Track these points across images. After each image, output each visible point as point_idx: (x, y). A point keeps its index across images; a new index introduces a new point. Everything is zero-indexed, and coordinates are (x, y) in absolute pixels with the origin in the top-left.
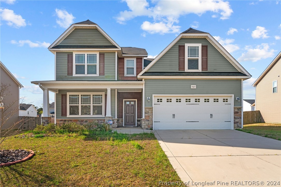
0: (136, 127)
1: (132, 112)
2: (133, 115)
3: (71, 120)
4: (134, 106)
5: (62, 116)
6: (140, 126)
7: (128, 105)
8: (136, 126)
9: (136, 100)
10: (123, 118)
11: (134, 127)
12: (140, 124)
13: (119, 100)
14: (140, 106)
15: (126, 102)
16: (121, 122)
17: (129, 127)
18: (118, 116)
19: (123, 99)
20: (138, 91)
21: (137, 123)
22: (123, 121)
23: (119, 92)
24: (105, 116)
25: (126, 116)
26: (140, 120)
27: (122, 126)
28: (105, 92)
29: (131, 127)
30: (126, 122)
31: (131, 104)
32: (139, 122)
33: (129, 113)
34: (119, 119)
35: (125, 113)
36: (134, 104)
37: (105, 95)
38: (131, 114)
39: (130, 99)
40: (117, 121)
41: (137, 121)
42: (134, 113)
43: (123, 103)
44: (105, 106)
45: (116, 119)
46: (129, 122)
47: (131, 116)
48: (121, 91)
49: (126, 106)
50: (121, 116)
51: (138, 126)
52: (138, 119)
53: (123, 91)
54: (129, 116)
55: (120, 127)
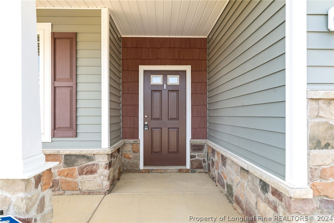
0: (187, 171)
1: (173, 114)
2: (174, 123)
6: (202, 168)
8: (188, 166)
9: (188, 68)
10: (138, 138)
11: (180, 171)
12: (201, 159)
13: (123, 68)
14: (203, 91)
15: (152, 76)
16: (130, 151)
17: (161, 173)
18: (121, 129)
19: (140, 66)
20: (195, 36)
21: (193, 156)
22: (137, 148)
23: (123, 36)
24: (53, 136)
25: (152, 128)
26: (201, 145)
27: (133, 169)
28: (52, 25)
29: (168, 171)
30: (152, 151)
31: (168, 84)
32: (199, 153)
33: (161, 120)
34: (122, 142)
35: (146, 116)
36: (179, 84)
37: (55, 39)
38: (168, 120)
39: (165, 66)
40: (110, 160)
41: (193, 148)
42: (178, 120)
43: (138, 82)
44: (55, 88)
45: (107, 152)
46: (160, 152)
47: (169, 128)
48: (131, 35)
49: (152, 91)
50: (132, 129)
51: (195, 167)
52: (193, 142)
53: (137, 35)
54: (161, 128)
55: (129, 172)
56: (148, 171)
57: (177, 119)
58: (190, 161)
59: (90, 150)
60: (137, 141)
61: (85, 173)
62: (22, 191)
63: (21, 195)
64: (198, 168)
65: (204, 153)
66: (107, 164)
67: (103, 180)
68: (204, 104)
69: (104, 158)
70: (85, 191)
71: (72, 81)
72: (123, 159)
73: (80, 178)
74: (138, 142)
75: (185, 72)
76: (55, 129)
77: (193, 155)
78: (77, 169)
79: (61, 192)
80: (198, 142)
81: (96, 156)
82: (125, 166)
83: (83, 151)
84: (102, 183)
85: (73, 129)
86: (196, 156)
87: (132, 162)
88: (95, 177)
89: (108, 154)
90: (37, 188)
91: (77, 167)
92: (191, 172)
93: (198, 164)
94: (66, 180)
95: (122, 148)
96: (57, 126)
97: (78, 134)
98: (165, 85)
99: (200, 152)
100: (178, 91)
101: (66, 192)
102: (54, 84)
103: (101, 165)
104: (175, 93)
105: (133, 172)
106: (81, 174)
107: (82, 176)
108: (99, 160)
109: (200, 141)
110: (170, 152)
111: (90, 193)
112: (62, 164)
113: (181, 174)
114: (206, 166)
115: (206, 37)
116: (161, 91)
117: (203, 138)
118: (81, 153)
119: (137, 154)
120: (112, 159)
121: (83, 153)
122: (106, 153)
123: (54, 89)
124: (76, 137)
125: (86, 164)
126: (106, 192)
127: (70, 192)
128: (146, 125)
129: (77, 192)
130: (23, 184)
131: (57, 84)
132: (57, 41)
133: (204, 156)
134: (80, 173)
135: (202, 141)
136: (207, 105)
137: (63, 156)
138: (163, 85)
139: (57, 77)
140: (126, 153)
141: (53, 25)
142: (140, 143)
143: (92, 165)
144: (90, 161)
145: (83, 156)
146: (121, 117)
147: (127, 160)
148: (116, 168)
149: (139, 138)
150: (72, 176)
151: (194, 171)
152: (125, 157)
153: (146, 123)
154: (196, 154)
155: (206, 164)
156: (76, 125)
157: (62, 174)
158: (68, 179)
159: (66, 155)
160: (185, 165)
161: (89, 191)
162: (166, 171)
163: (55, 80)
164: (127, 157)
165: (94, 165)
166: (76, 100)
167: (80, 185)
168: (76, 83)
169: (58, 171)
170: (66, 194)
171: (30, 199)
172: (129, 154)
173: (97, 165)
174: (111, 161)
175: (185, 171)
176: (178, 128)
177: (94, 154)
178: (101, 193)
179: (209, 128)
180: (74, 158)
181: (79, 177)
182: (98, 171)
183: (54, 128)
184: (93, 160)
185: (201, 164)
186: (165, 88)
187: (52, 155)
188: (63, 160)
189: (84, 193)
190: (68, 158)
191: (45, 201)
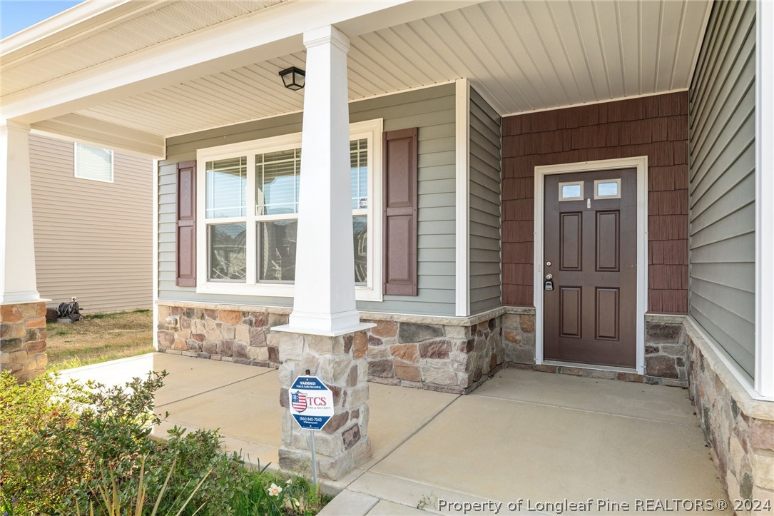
0: (638, 379)
1: (607, 259)
2: (610, 278)
3: (212, 313)
4: (617, 211)
5: (178, 284)
6: (674, 376)
7: (573, 210)
8: (640, 369)
9: (641, 163)
10: (532, 305)
11: (621, 377)
12: (671, 357)
13: (504, 173)
14: (679, 208)
15: (560, 184)
16: (516, 328)
17: (578, 376)
18: (501, 287)
19: (536, 167)
20: (658, 91)
21: (651, 350)
22: (531, 323)
23: (503, 116)
24: (385, 292)
25: (561, 287)
26: (673, 327)
27: (524, 363)
28: (384, 120)
29: (594, 375)
30: (561, 332)
31: (595, 198)
32: (667, 343)
33: (581, 270)
34: (501, 309)
35: (549, 264)
36: (620, 197)
37: (388, 141)
38: (596, 270)
39: (588, 162)
40: (471, 337)
41: (652, 332)
42: (619, 271)
43: (531, 198)
44: (387, 217)
45: (463, 322)
46: (577, 335)
47: (597, 288)
48: (518, 111)
49: (561, 213)
50: (521, 287)
51: (656, 372)
52: (652, 320)
53: (531, 109)
54: (581, 287)
55: (514, 367)
56: (553, 370)
57: (616, 269)
58: (646, 358)
59: (437, 318)
60: (530, 310)
61: (429, 354)
62: (329, 351)
63: (329, 356)
64: (665, 375)
65: (680, 344)
66: (464, 343)
67: (457, 370)
68: (681, 237)
69: (459, 333)
70: (430, 384)
71: (412, 206)
72: (504, 342)
73: (421, 363)
74: (532, 313)
75: (634, 170)
76: (387, 282)
77: (651, 347)
78: (418, 347)
79: (396, 381)
80: (665, 319)
81: (446, 328)
82: (508, 355)
83: (427, 318)
84: (456, 374)
85: (412, 282)
86: (661, 349)
87: (520, 348)
88: (445, 364)
89: (466, 327)
90: (348, 353)
91: (418, 344)
92: (647, 383)
93: (664, 367)
94: (403, 363)
95: (501, 322)
96: (391, 277)
97: (421, 292)
98: (589, 201)
99: (670, 341)
100: (619, 211)
101: (403, 381)
102: (386, 211)
103: (455, 344)
104: (612, 216)
105: (523, 369)
106: (423, 356)
107: (425, 360)
108: (452, 336)
109: (668, 319)
110: (600, 336)
111: (438, 388)
112: (396, 337)
113: (622, 383)
114: (684, 373)
115: (687, 89)
116: (581, 212)
117: (678, 312)
118: (423, 322)
119: (530, 335)
120: (476, 338)
121: (427, 322)
122: (462, 324)
123: (387, 219)
124: (417, 295)
125: (432, 340)
126: (462, 391)
127: (407, 383)
128: (549, 280)
129: (418, 384)
130: (330, 344)
131: (391, 212)
132: (391, 145)
133: (680, 351)
134: (423, 354)
135: (674, 318)
136: (687, 239)
137: (399, 325)
138: (585, 200)
139: (391, 201)
140: (509, 331)
141: (386, 122)
142: (535, 315)
143: (440, 342)
144: (437, 336)
145: (427, 327)
146: (500, 264)
147: (510, 344)
148: (484, 354)
149: (535, 305)
150: (410, 357)
151: (655, 381)
152: (507, 339)
153: (549, 276)
154: (660, 345)
155: (685, 368)
156: (418, 276)
157: (397, 353)
158: (404, 361)
159: (402, 324)
160: (634, 366)
161: (436, 385)
162: (588, 374)
163: (387, 206)
164: (511, 338)
165: (443, 342)
166: (418, 235)
167: (422, 373)
168: (418, 208)
169: (391, 348)
170: (402, 385)
171: (338, 363)
172: (515, 334)
173: (449, 343)
174: (473, 340)
175: (632, 379)
176: (618, 288)
177: (444, 325)
178: (455, 392)
179: (693, 292)
180: (413, 328)
181: (421, 360)
182: (450, 354)
183: (387, 280)
184: (442, 335)
185: (671, 367)
186: (589, 207)
187: (383, 321)
188: (398, 331)
189: (428, 388)
190: (405, 327)
191: (358, 373)
